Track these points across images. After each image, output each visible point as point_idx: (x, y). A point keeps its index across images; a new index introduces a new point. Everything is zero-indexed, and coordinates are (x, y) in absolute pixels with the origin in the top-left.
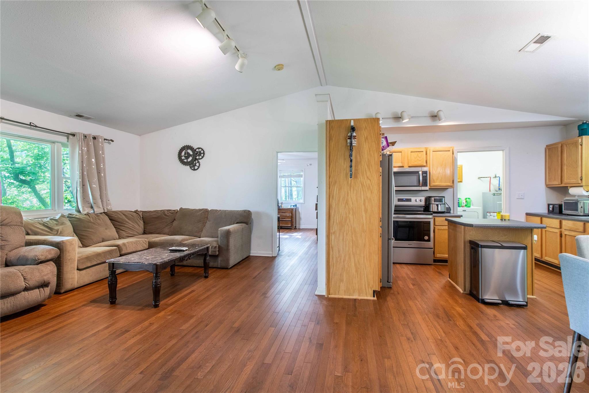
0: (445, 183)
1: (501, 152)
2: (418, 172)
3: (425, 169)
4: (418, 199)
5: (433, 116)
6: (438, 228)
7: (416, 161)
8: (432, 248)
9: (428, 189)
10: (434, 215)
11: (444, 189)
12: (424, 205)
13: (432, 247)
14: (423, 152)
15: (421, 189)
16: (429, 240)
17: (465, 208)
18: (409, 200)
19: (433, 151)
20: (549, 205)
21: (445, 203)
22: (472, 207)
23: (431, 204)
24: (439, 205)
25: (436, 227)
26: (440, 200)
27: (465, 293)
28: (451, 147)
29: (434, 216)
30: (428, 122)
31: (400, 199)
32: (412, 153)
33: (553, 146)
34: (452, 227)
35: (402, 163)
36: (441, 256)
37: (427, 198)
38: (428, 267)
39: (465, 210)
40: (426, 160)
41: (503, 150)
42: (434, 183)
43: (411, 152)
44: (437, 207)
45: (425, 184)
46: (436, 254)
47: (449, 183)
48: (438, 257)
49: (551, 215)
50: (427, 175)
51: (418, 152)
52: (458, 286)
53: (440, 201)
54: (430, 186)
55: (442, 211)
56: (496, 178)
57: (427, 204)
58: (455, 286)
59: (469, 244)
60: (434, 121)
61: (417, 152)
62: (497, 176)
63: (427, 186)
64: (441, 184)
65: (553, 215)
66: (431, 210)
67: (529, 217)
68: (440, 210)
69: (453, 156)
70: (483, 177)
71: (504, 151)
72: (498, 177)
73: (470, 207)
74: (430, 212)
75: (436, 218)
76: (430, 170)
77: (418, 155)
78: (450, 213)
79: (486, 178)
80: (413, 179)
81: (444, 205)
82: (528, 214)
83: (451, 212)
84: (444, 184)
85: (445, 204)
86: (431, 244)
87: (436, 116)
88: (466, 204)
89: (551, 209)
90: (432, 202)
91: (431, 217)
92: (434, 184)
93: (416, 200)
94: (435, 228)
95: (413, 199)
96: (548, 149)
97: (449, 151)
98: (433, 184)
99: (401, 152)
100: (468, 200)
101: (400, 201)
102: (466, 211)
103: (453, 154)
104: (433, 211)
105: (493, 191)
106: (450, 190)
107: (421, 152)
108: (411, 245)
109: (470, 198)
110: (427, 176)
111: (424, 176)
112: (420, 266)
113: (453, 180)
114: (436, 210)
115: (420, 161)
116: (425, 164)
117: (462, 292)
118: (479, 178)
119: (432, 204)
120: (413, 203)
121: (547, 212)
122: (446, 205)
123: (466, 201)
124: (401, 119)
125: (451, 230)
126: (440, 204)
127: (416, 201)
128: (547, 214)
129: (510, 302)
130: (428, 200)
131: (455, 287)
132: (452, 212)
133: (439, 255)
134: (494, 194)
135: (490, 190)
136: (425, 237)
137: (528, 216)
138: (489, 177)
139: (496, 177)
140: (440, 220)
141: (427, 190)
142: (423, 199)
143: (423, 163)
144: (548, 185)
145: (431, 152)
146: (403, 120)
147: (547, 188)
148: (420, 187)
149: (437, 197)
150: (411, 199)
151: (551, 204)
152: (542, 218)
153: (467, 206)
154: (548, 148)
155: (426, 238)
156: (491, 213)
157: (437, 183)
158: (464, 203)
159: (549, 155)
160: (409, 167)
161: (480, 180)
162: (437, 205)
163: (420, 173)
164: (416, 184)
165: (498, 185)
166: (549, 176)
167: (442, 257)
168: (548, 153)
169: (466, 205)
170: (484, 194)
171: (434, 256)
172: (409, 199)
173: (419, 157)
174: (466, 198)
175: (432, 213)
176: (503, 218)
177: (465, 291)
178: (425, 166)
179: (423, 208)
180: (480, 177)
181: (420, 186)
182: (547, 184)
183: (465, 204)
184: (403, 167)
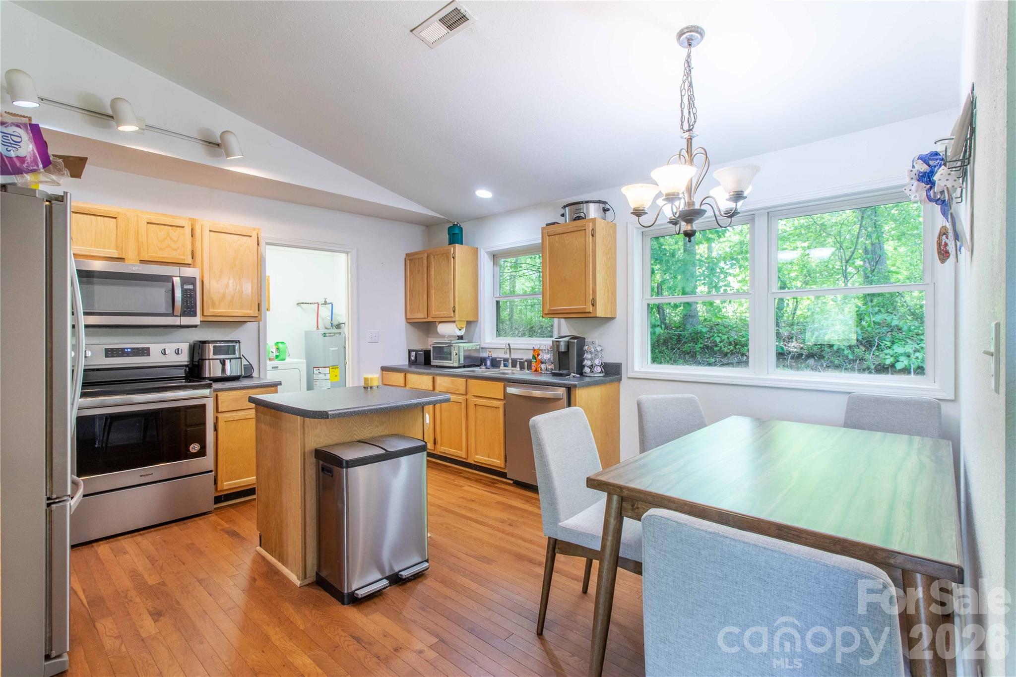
0: (240, 309)
1: (344, 256)
2: (168, 279)
3: (188, 272)
4: (170, 348)
5: (210, 143)
6: (225, 417)
7: (161, 249)
8: (211, 471)
9: (199, 323)
10: (216, 386)
11: (238, 323)
12: (186, 363)
13: (212, 467)
14: (183, 227)
15: (178, 323)
16: (202, 453)
17: (276, 363)
18: (145, 352)
19: (210, 231)
20: (410, 352)
21: (241, 356)
22: (288, 360)
23: (206, 359)
24: (228, 362)
25: (220, 415)
26: (228, 349)
27: (307, 582)
28: (254, 229)
29: (215, 390)
30: (197, 155)
31: (112, 350)
32: (149, 225)
33: (416, 256)
34: (268, 417)
35: (117, 248)
36: (235, 483)
37: (194, 344)
38: (200, 521)
39: (277, 367)
40: (193, 252)
41: (347, 253)
42: (214, 309)
43: (148, 223)
44: (221, 365)
45: (189, 309)
46: (222, 483)
47: (251, 310)
48: (225, 488)
49: (413, 369)
50: (195, 286)
51: (169, 227)
52: (287, 567)
53: (230, 350)
54: (203, 315)
55: (234, 374)
56: (327, 305)
57: (196, 359)
58: (277, 570)
59: (314, 460)
60: (215, 155)
61: (166, 227)
62: (328, 301)
63: (195, 315)
64: (230, 310)
65: (416, 368)
66: (207, 376)
67: (387, 374)
68: (228, 373)
69: (259, 248)
70: (306, 303)
71: (349, 255)
72: (329, 304)
73: (284, 360)
74: (205, 378)
75: (219, 394)
76: (203, 277)
77: (168, 234)
78: (252, 377)
79: (310, 305)
80: (157, 297)
81: (239, 360)
82: (384, 369)
83: (253, 375)
84: (238, 311)
85: (240, 358)
86: (207, 462)
87: (218, 145)
88: (278, 354)
89: (413, 358)
90: (209, 356)
91: (208, 395)
92: (215, 312)
93: (165, 349)
94: (217, 418)
95: (155, 349)
96: (409, 260)
97: (251, 236)
98: (209, 311)
99: (116, 218)
100: (280, 346)
101: (113, 356)
102: (279, 368)
103: (258, 245)
104: (212, 376)
105: (322, 330)
106: (251, 327)
107: (177, 226)
108: (147, 475)
109: (285, 342)
110: (194, 290)
111: (186, 290)
112: (176, 528)
113: (259, 304)
114: (219, 374)
115: (176, 250)
116: (190, 261)
117: (298, 583)
118: (298, 304)
119: (209, 359)
120: (155, 357)
121: (407, 363)
122: (243, 359)
123: (277, 349)
124: (113, 123)
125: (263, 427)
126: (231, 359)
127: (165, 354)
128: (407, 367)
129: (403, 573)
130: (197, 349)
131: (278, 573)
132: (255, 374)
133: (228, 484)
134: (324, 335)
135: (318, 327)
136: (192, 446)
137: (384, 372)
138: (315, 303)
139: (325, 303)
140: (230, 398)
141: (196, 326)
142: (185, 347)
143: (182, 257)
144: (408, 319)
145: (207, 233)
146: (118, 124)
147: (407, 324)
148: (177, 316)
149: (220, 342)
150: (148, 349)
151: (413, 351)
152: (407, 375)
153: (279, 358)
154: (409, 258)
155: (195, 448)
156: (320, 368)
157: (222, 309)
158: (272, 352)
159: (410, 271)
160: (142, 261)
161: (299, 307)
162: (223, 363)
163: (177, 280)
164: (163, 311)
165: (330, 318)
166: (411, 304)
167: (237, 486)
168: (410, 265)
169: (277, 357)
170: (307, 334)
171: (216, 489)
172: (143, 348)
173: (171, 239)
174: (277, 343)
175: (209, 382)
176: (368, 383)
177: (305, 578)
178: (188, 265)
179: (183, 371)
180: (300, 302)
181: (175, 314)
182: (408, 317)
183: (274, 355)
184: (121, 259)
